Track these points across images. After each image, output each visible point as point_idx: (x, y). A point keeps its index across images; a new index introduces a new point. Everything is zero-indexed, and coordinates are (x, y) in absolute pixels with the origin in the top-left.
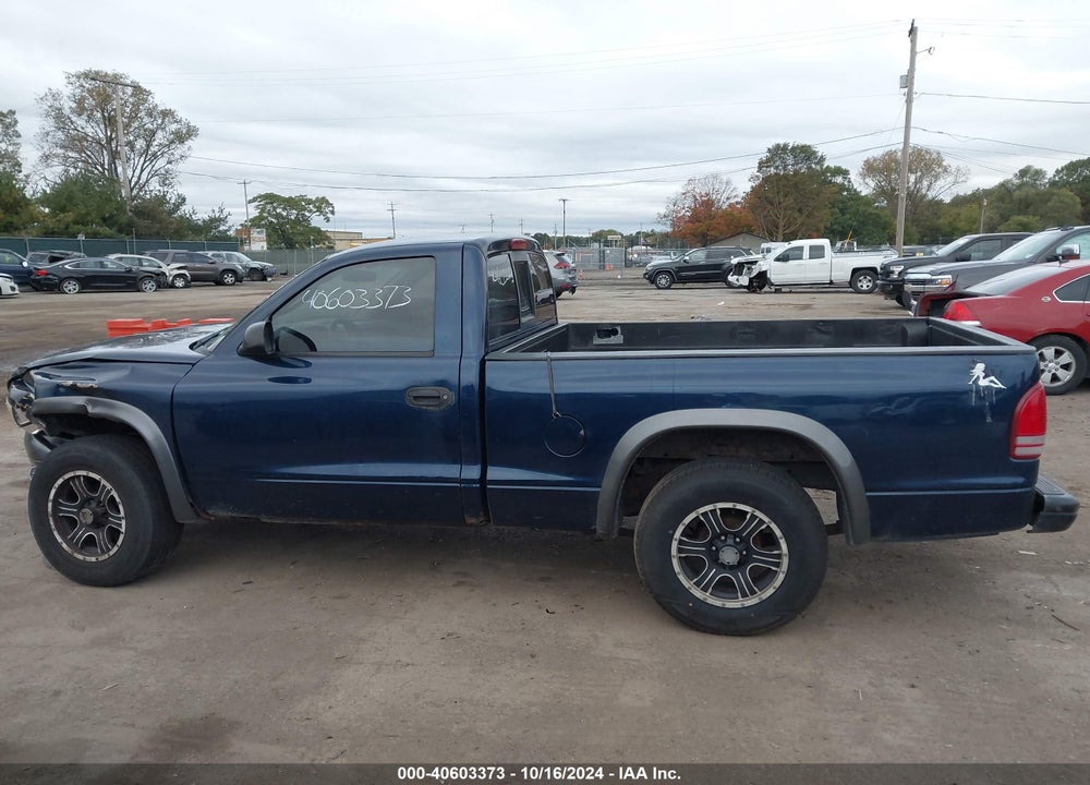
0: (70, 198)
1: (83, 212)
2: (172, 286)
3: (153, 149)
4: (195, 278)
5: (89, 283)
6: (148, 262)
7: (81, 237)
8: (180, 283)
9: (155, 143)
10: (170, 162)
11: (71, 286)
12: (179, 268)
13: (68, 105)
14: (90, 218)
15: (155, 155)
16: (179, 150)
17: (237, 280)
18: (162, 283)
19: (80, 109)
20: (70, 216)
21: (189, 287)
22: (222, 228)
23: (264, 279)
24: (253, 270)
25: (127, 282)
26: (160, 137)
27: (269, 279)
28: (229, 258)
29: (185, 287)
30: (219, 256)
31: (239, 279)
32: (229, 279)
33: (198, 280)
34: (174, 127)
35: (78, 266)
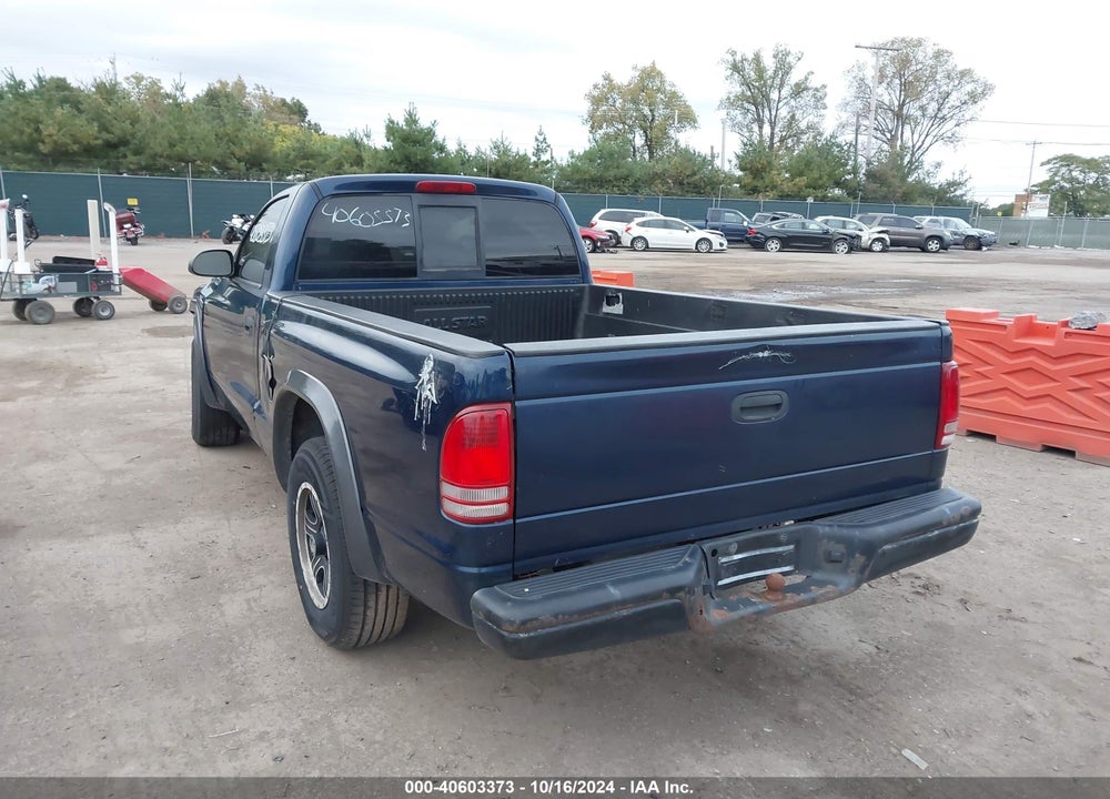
0: (808, 164)
1: (817, 176)
2: (869, 250)
3: (945, 112)
4: (895, 243)
5: (790, 242)
6: (853, 225)
7: (810, 200)
8: (877, 246)
9: (947, 106)
10: (957, 125)
11: (773, 245)
12: (880, 232)
13: (870, 73)
14: (820, 182)
15: (944, 118)
16: (971, 111)
17: (942, 248)
18: (854, 245)
19: (882, 77)
20: (802, 181)
21: (886, 251)
22: (958, 193)
23: (979, 248)
24: (969, 238)
25: (823, 243)
26: (953, 100)
27: (984, 248)
28: (946, 224)
29: (882, 251)
30: (936, 221)
31: (944, 246)
32: (933, 245)
33: (897, 244)
34: (969, 88)
35: (783, 226)
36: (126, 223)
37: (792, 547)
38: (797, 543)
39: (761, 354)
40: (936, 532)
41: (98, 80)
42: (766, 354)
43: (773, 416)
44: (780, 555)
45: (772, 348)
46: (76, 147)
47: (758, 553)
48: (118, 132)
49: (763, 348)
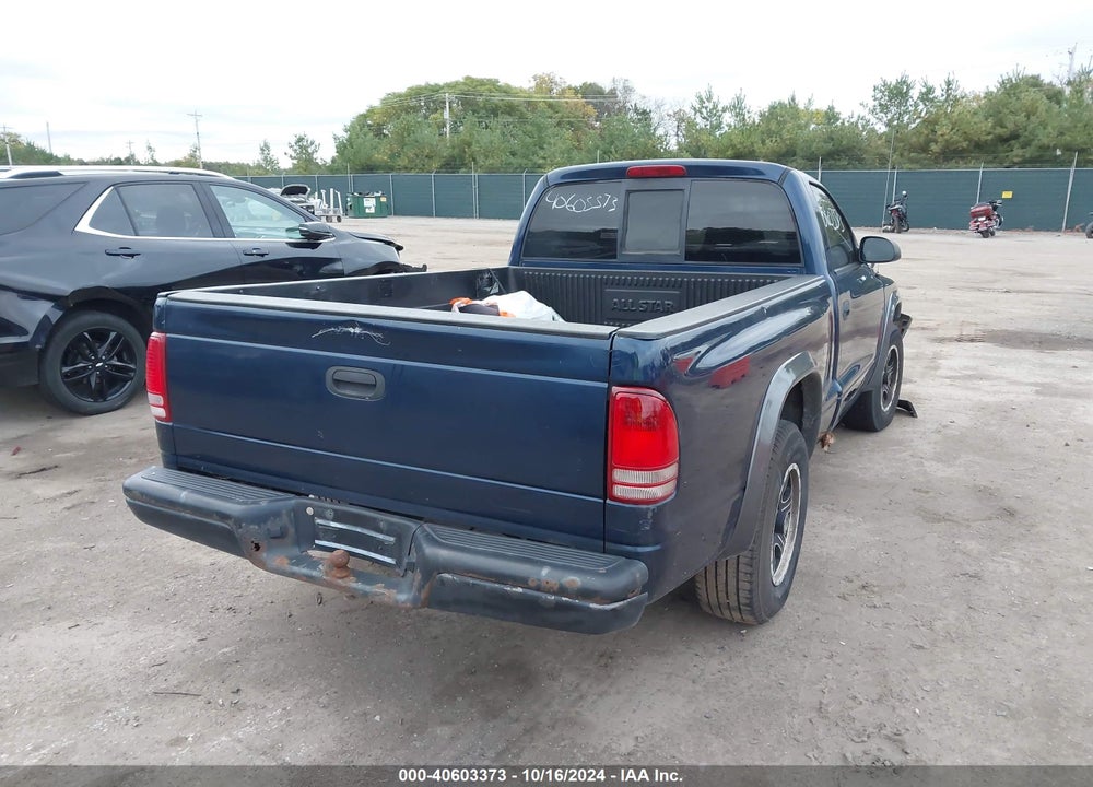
36: (981, 216)
37: (392, 539)
38: (400, 538)
39: (352, 330)
40: (520, 590)
41: (1005, 77)
42: (357, 330)
43: (368, 396)
44: (381, 542)
45: (362, 325)
46: (965, 145)
47: (359, 530)
48: (1011, 126)
49: (353, 324)
